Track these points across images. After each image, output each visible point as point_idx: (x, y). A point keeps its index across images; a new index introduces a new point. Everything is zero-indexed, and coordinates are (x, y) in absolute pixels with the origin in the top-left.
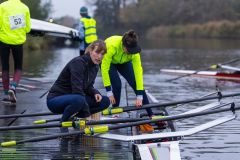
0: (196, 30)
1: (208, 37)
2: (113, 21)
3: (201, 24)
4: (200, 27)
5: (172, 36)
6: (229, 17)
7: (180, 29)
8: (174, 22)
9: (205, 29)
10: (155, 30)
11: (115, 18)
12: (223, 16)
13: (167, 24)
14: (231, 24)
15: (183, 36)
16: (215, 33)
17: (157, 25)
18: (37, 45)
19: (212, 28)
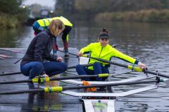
0: (132, 15)
1: (141, 21)
2: (70, 8)
3: (135, 11)
4: (135, 14)
5: (114, 20)
6: (156, 7)
7: (120, 15)
8: (115, 10)
9: (138, 15)
10: (101, 15)
11: (72, 6)
12: (152, 6)
13: (110, 11)
14: (157, 12)
15: (122, 20)
16: (146, 18)
17: (103, 12)
18: (13, 25)
19: (143, 15)
